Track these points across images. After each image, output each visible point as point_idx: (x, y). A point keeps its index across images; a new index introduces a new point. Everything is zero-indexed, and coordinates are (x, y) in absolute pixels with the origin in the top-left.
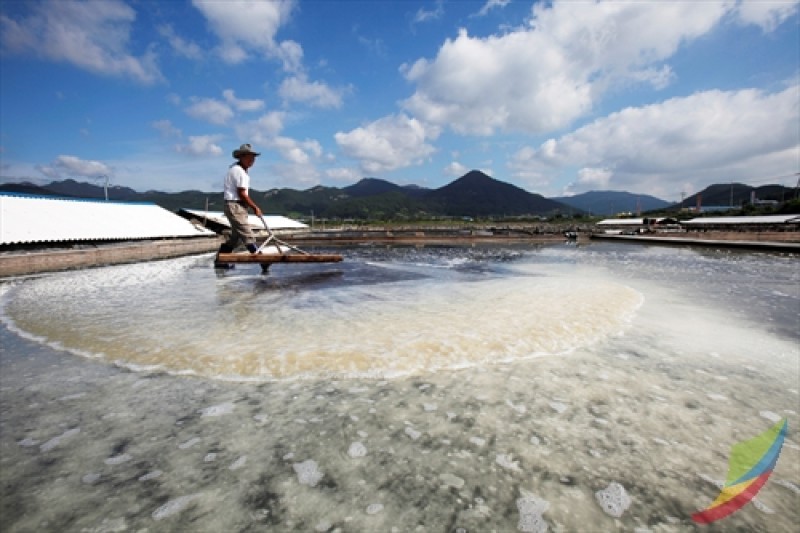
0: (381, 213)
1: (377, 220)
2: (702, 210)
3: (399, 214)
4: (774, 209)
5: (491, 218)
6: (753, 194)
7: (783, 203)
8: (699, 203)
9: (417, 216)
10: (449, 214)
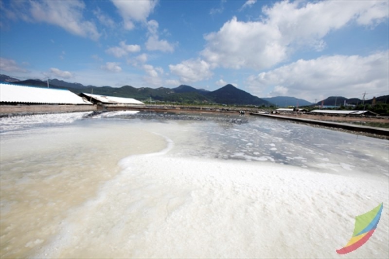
0: (188, 100)
1: (185, 103)
2: (324, 107)
3: (195, 101)
4: (353, 108)
5: (235, 105)
6: (345, 101)
7: (357, 106)
8: (322, 104)
9: (203, 102)
10: (217, 102)
